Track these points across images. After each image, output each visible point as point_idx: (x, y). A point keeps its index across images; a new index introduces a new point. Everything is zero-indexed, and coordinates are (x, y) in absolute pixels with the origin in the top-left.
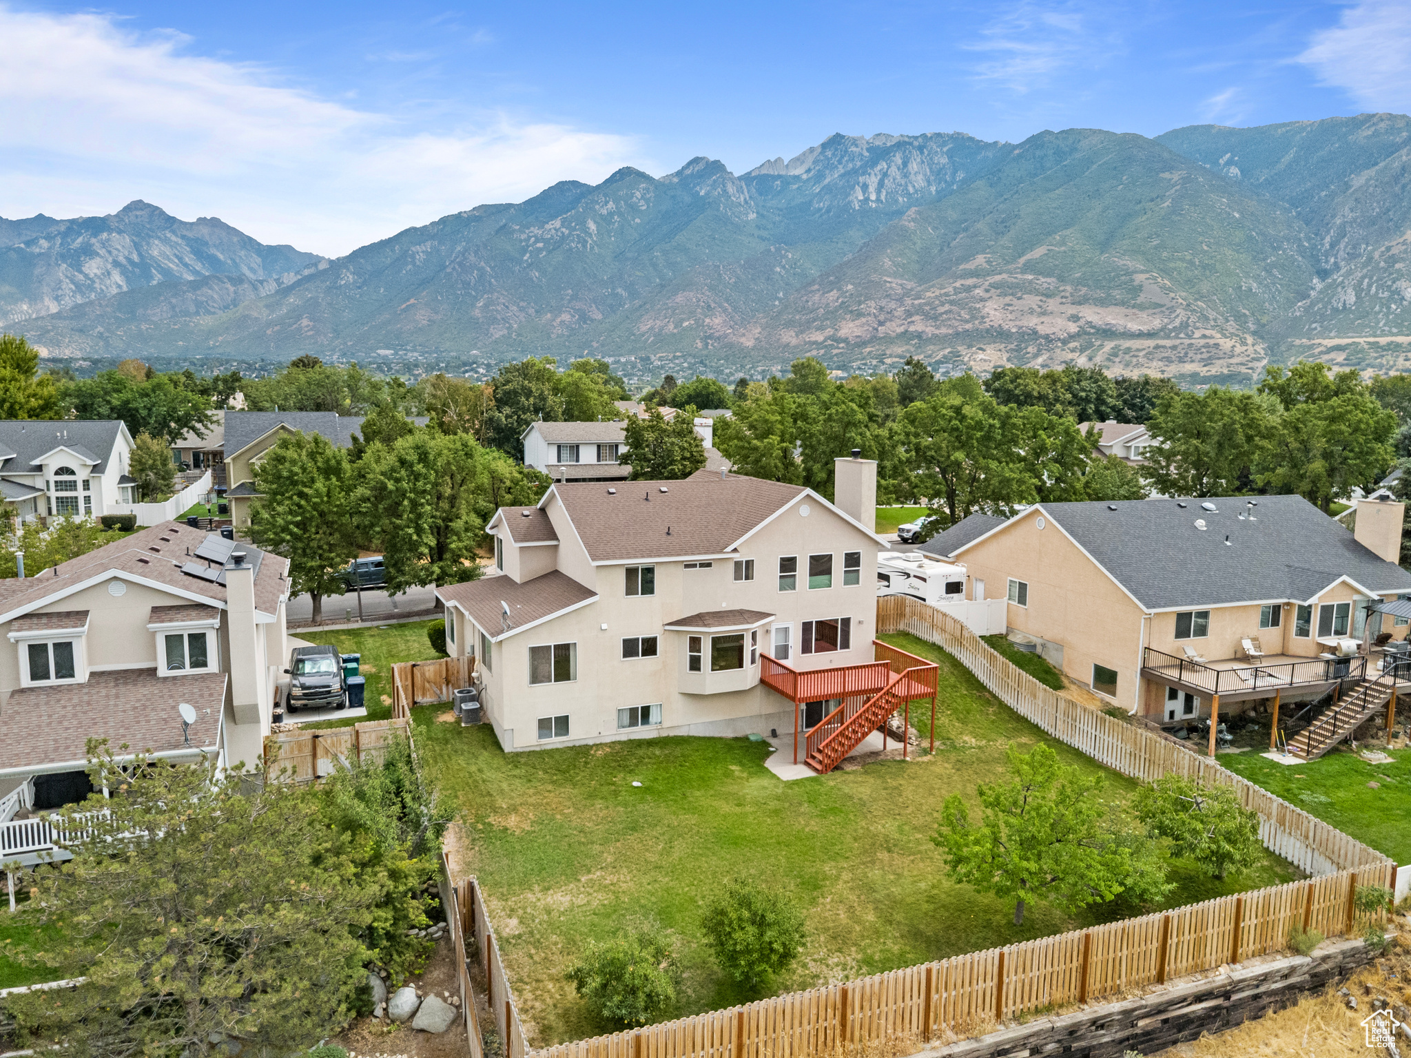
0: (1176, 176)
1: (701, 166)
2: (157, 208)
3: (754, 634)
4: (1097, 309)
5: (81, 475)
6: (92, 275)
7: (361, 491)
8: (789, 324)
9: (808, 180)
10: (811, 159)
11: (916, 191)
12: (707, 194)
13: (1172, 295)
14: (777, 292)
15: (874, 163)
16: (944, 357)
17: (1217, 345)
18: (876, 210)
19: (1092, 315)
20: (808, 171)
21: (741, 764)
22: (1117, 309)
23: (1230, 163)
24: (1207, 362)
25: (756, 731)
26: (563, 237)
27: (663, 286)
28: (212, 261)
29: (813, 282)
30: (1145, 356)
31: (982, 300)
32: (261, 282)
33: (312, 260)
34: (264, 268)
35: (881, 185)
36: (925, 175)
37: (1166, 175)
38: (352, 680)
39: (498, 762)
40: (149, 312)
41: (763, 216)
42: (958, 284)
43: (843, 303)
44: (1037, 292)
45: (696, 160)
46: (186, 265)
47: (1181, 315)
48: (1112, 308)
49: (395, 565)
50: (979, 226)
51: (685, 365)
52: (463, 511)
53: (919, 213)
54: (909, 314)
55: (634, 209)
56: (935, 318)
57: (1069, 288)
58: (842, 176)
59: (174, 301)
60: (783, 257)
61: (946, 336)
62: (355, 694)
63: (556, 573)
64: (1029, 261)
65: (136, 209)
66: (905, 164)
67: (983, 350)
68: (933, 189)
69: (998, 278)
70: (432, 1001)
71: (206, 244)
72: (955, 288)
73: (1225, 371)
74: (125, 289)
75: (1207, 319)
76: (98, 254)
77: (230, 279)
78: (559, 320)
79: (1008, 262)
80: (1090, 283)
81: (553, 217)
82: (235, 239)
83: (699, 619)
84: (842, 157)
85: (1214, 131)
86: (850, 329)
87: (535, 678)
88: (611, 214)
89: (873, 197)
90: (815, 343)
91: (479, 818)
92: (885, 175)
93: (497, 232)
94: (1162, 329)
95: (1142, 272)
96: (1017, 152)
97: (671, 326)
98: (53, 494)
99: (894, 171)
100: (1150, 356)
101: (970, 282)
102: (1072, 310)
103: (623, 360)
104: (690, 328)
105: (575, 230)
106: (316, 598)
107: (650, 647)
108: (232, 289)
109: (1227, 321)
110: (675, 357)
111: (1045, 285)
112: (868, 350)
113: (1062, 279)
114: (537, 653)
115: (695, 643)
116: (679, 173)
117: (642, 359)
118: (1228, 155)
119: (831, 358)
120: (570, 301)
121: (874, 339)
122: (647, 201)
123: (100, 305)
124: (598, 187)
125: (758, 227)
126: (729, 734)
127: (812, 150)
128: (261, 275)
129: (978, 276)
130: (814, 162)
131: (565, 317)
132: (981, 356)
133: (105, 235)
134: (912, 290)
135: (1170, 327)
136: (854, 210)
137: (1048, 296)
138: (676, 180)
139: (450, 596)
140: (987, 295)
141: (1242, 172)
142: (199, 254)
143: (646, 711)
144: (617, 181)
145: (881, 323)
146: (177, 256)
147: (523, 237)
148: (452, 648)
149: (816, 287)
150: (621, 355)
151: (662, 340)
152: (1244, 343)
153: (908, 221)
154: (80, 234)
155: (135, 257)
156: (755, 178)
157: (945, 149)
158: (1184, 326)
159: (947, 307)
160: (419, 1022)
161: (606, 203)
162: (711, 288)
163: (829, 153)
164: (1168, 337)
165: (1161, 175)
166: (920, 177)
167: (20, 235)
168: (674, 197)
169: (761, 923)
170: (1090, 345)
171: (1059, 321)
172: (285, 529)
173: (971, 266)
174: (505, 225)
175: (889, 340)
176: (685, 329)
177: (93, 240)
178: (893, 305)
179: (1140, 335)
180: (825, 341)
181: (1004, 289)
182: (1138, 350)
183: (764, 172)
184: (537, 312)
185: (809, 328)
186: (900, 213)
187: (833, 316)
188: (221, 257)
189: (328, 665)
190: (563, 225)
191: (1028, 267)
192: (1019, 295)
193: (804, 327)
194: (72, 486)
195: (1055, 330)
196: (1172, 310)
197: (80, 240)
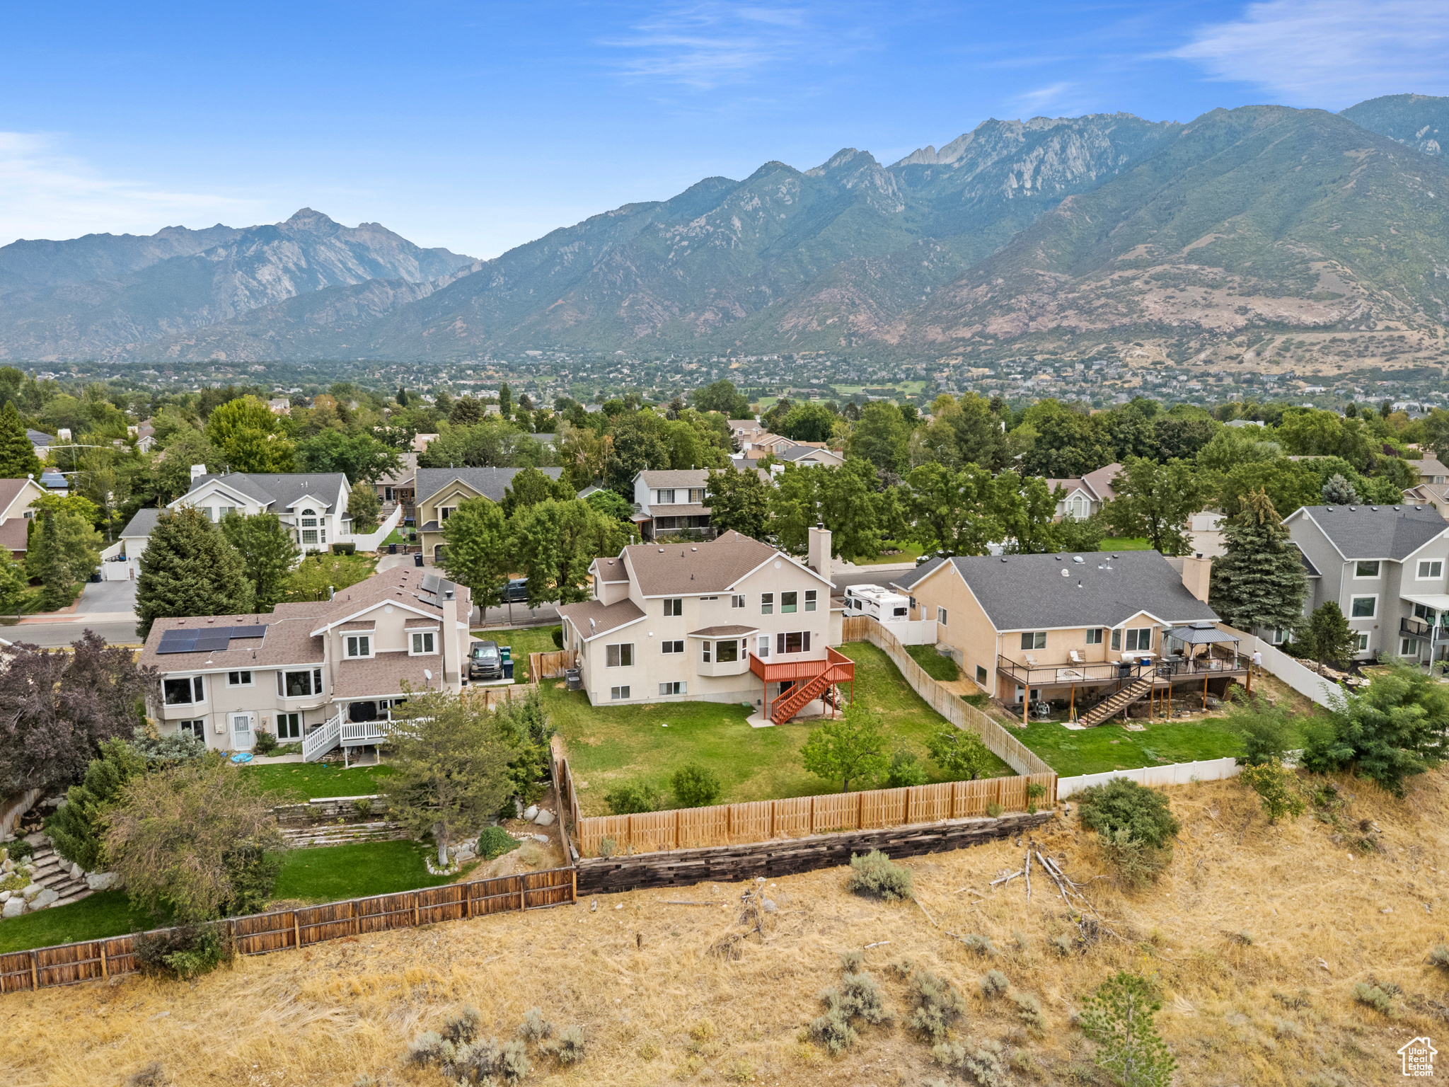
0: (1362, 155)
1: (848, 158)
2: (323, 215)
3: (745, 641)
4: (1268, 301)
5: (319, 514)
6: (264, 281)
7: (511, 540)
8: (936, 320)
9: (959, 169)
10: (963, 147)
11: (1075, 178)
12: (854, 186)
13: (1353, 284)
14: (925, 286)
15: (1029, 148)
16: (1099, 353)
17: (1402, 338)
18: (1031, 199)
19: (1262, 307)
20: (961, 159)
21: (731, 718)
22: (1290, 300)
23: (1427, 136)
24: (1390, 357)
25: (749, 700)
26: (708, 235)
27: (807, 283)
28: (373, 265)
29: (961, 277)
30: (1319, 351)
31: (1142, 292)
32: (418, 285)
33: (466, 262)
34: (421, 271)
35: (1037, 171)
36: (1084, 160)
37: (1352, 154)
38: (506, 662)
39: (587, 710)
40: (316, 316)
41: (911, 208)
42: (1115, 276)
43: (993, 297)
44: (1202, 283)
45: (844, 152)
46: (349, 270)
47: (1363, 306)
48: (1285, 300)
49: (533, 589)
50: (1141, 213)
51: (828, 363)
52: (578, 553)
53: (1076, 201)
54: (1062, 308)
55: (779, 203)
56: (1090, 312)
57: (1237, 278)
58: (995, 164)
59: (338, 305)
60: (930, 251)
61: (1101, 331)
62: (508, 671)
63: (627, 601)
64: (1194, 251)
65: (304, 217)
66: (1063, 149)
67: (1141, 346)
68: (1093, 174)
69: (1159, 269)
70: (544, 812)
71: (367, 249)
72: (1112, 280)
73: (1411, 366)
74: (294, 294)
75: (1392, 309)
76: (270, 261)
77: (390, 283)
78: (702, 319)
79: (1171, 252)
80: (1261, 272)
81: (699, 215)
82: (394, 244)
83: (709, 631)
84: (996, 143)
85: (1411, 102)
86: (999, 325)
87: (611, 663)
88: (756, 210)
89: (1028, 185)
90: (963, 339)
91: (574, 738)
92: (1042, 161)
93: (643, 230)
94: (1340, 321)
95: (1320, 260)
96: (1185, 132)
97: (815, 324)
98: (301, 528)
99: (1051, 157)
100: (1325, 350)
101: (1129, 273)
102: (1240, 302)
103: (765, 359)
104: (834, 325)
105: (720, 227)
106: (482, 609)
107: (679, 647)
108: (391, 292)
109: (1416, 311)
110: (818, 356)
111: (1211, 276)
112: (1017, 346)
113: (1229, 269)
114: (611, 649)
115: (707, 646)
116: (825, 166)
117: (785, 358)
118: (1426, 128)
119: (979, 355)
120: (714, 300)
121: (1024, 335)
122: (793, 196)
123: (272, 310)
124: (744, 183)
125: (906, 220)
126: (730, 701)
127: (964, 137)
128: (418, 278)
129: (1137, 267)
130: (966, 150)
131: (709, 315)
132: (1138, 351)
133: (276, 243)
134: (1066, 283)
135: (1349, 319)
136: (1008, 199)
137: (1213, 287)
138: (822, 173)
139: (566, 613)
140: (1148, 287)
141: (1442, 147)
142: (361, 259)
143: (677, 685)
144: (762, 176)
145: (1032, 319)
146: (341, 262)
147: (669, 235)
148: (566, 644)
149: (964, 281)
150: (764, 354)
151: (805, 337)
152: (1433, 335)
153: (1064, 210)
154: (254, 242)
155: (303, 264)
156: (904, 168)
157: (1107, 132)
158: (1366, 317)
159: (1103, 301)
160: (538, 821)
161: (752, 199)
162: (855, 284)
163: (982, 140)
164: (1347, 329)
165: (1346, 153)
166: (1079, 162)
167: (200, 244)
168: (820, 191)
169: (698, 780)
170: (1260, 339)
171: (1226, 314)
172: (464, 565)
173: (1130, 256)
174: (651, 224)
175: (1040, 336)
176: (828, 326)
177: (266, 248)
178: (1045, 299)
179: (1316, 328)
180: (973, 337)
181: (1165, 280)
182: (1312, 344)
183: (914, 161)
184: (681, 310)
185: (956, 324)
186: (1057, 201)
187: (981, 312)
188: (381, 261)
189: (492, 653)
190: (708, 223)
191: (1193, 257)
192: (1182, 286)
193: (951, 324)
194: (313, 522)
195: (1220, 323)
196: (1352, 300)
197: (254, 248)
